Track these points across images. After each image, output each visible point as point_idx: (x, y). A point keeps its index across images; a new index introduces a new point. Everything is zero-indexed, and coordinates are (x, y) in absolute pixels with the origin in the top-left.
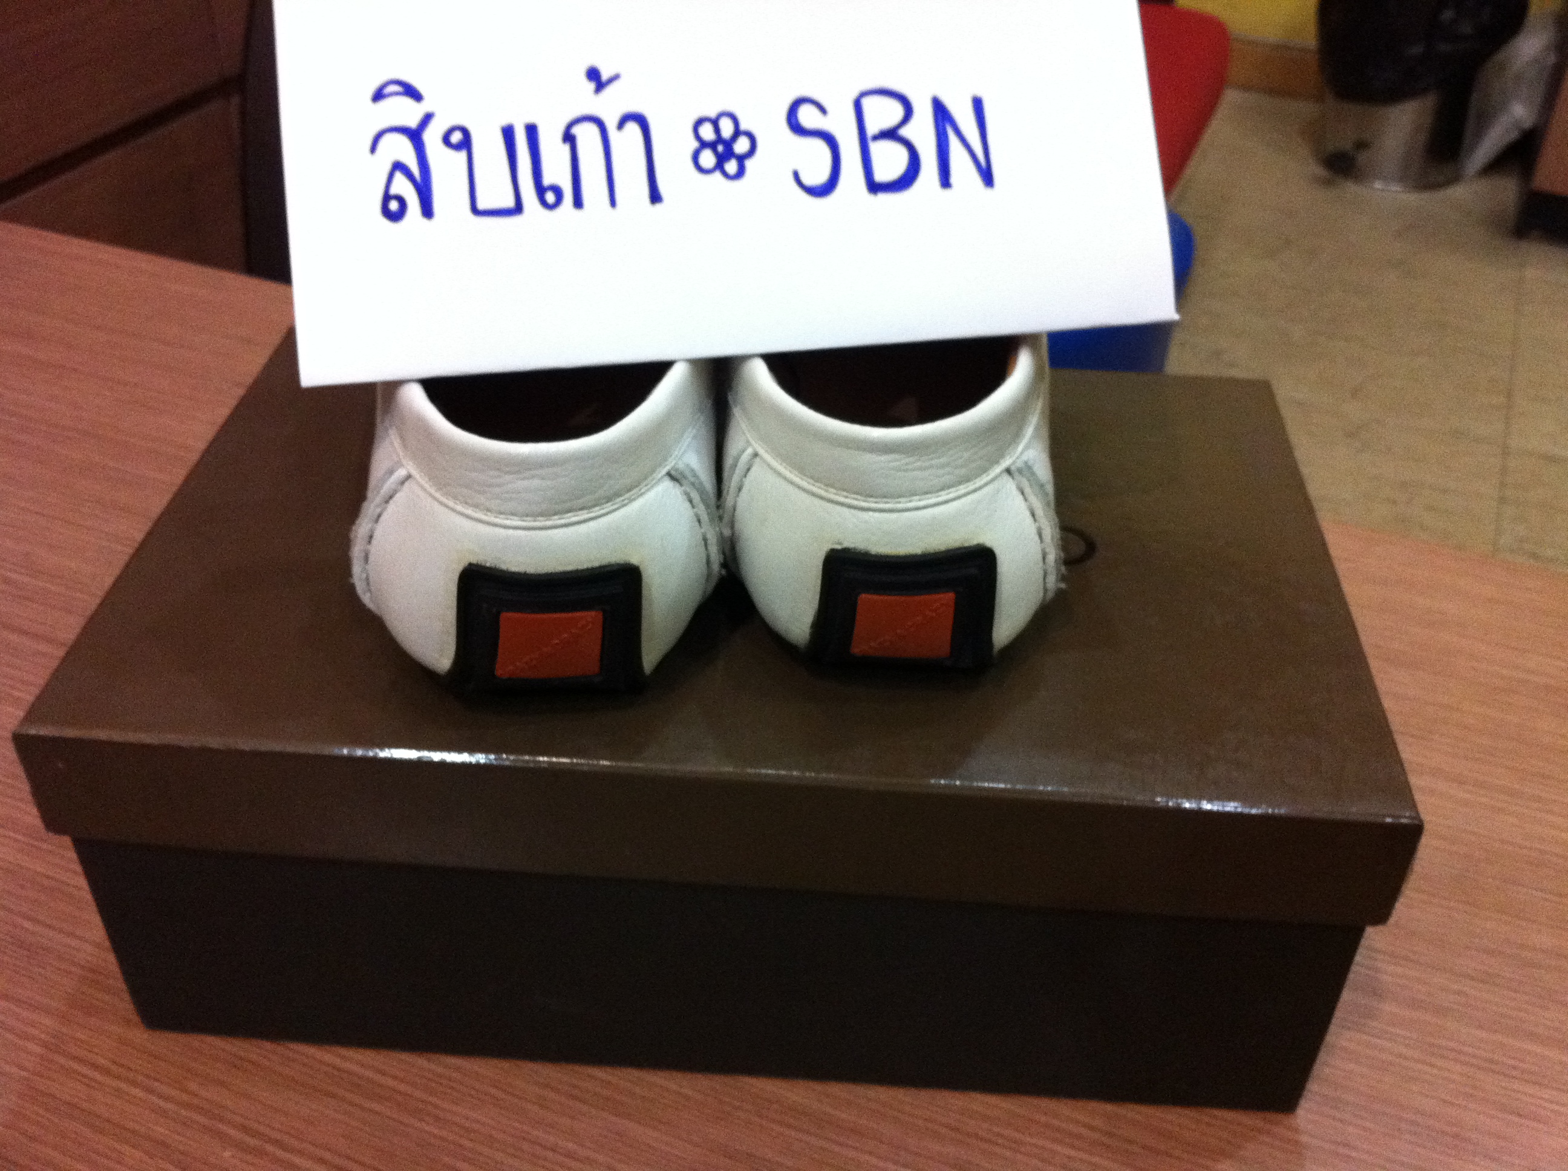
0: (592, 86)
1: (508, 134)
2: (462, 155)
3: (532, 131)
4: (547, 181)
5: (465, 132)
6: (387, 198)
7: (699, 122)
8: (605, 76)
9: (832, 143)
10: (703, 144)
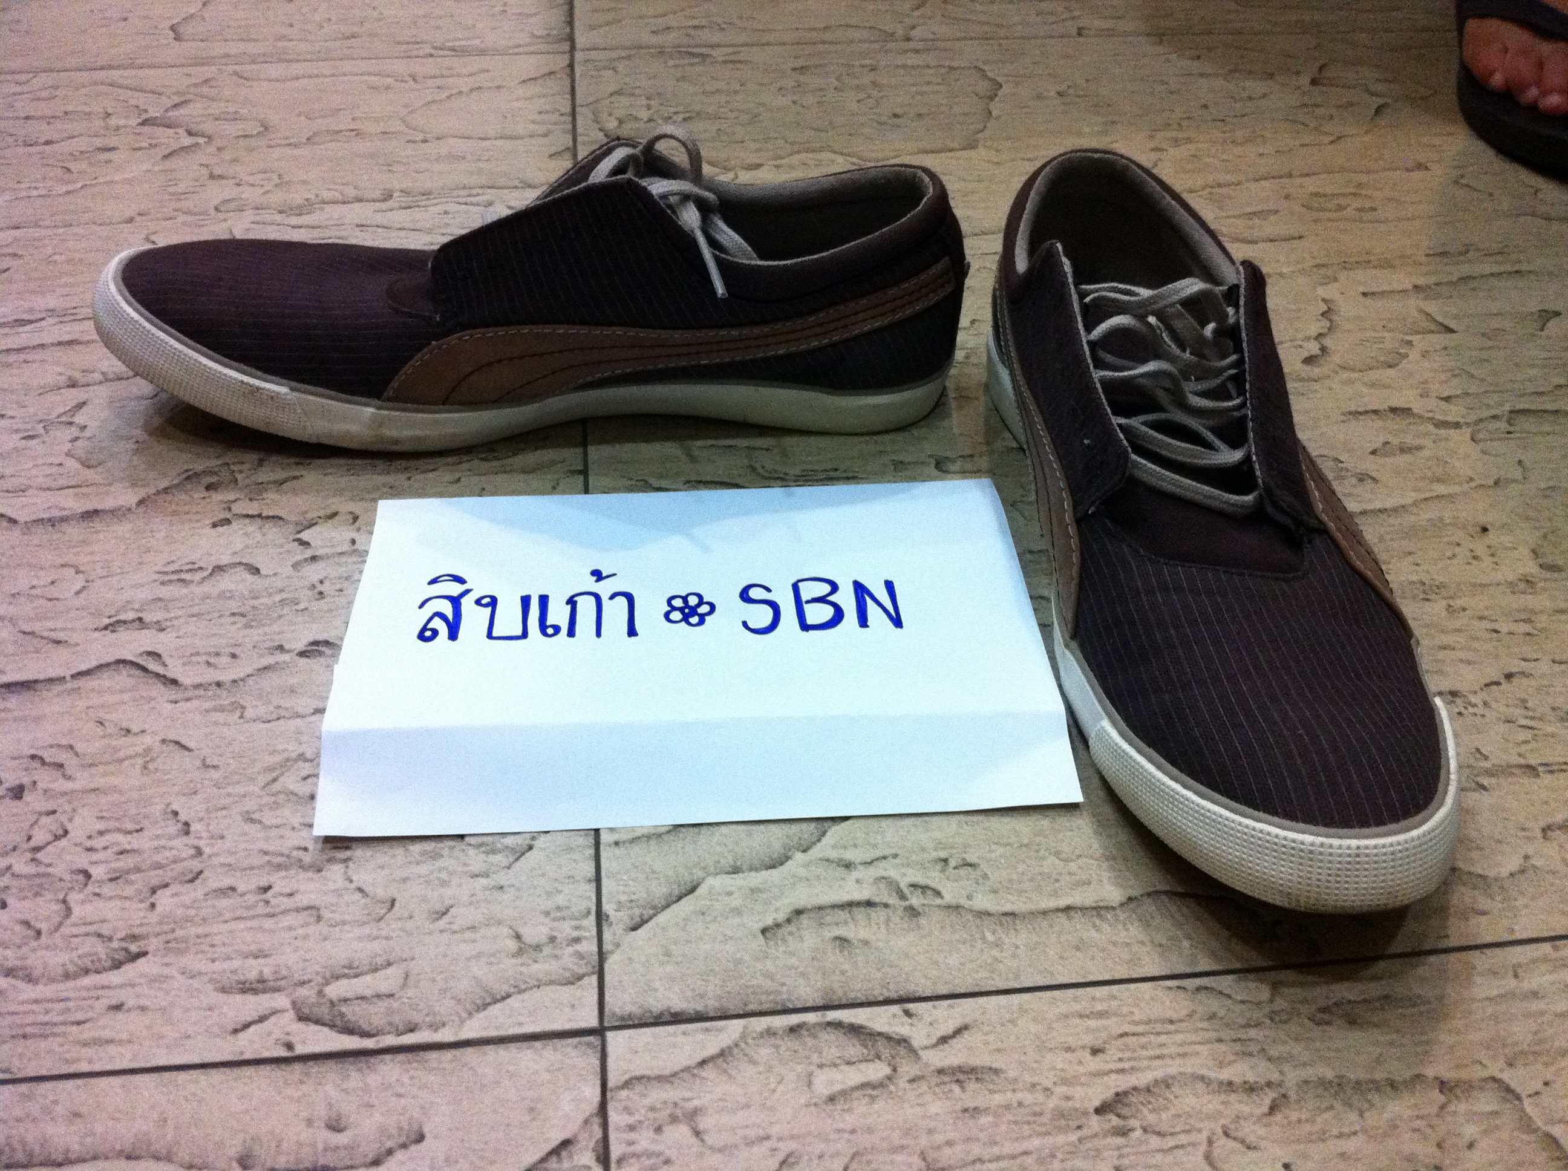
0: (595, 578)
1: (526, 601)
2: (489, 609)
3: (544, 600)
4: (549, 623)
5: (494, 598)
6: (424, 629)
7: (672, 598)
8: (604, 575)
9: (774, 606)
10: (674, 609)
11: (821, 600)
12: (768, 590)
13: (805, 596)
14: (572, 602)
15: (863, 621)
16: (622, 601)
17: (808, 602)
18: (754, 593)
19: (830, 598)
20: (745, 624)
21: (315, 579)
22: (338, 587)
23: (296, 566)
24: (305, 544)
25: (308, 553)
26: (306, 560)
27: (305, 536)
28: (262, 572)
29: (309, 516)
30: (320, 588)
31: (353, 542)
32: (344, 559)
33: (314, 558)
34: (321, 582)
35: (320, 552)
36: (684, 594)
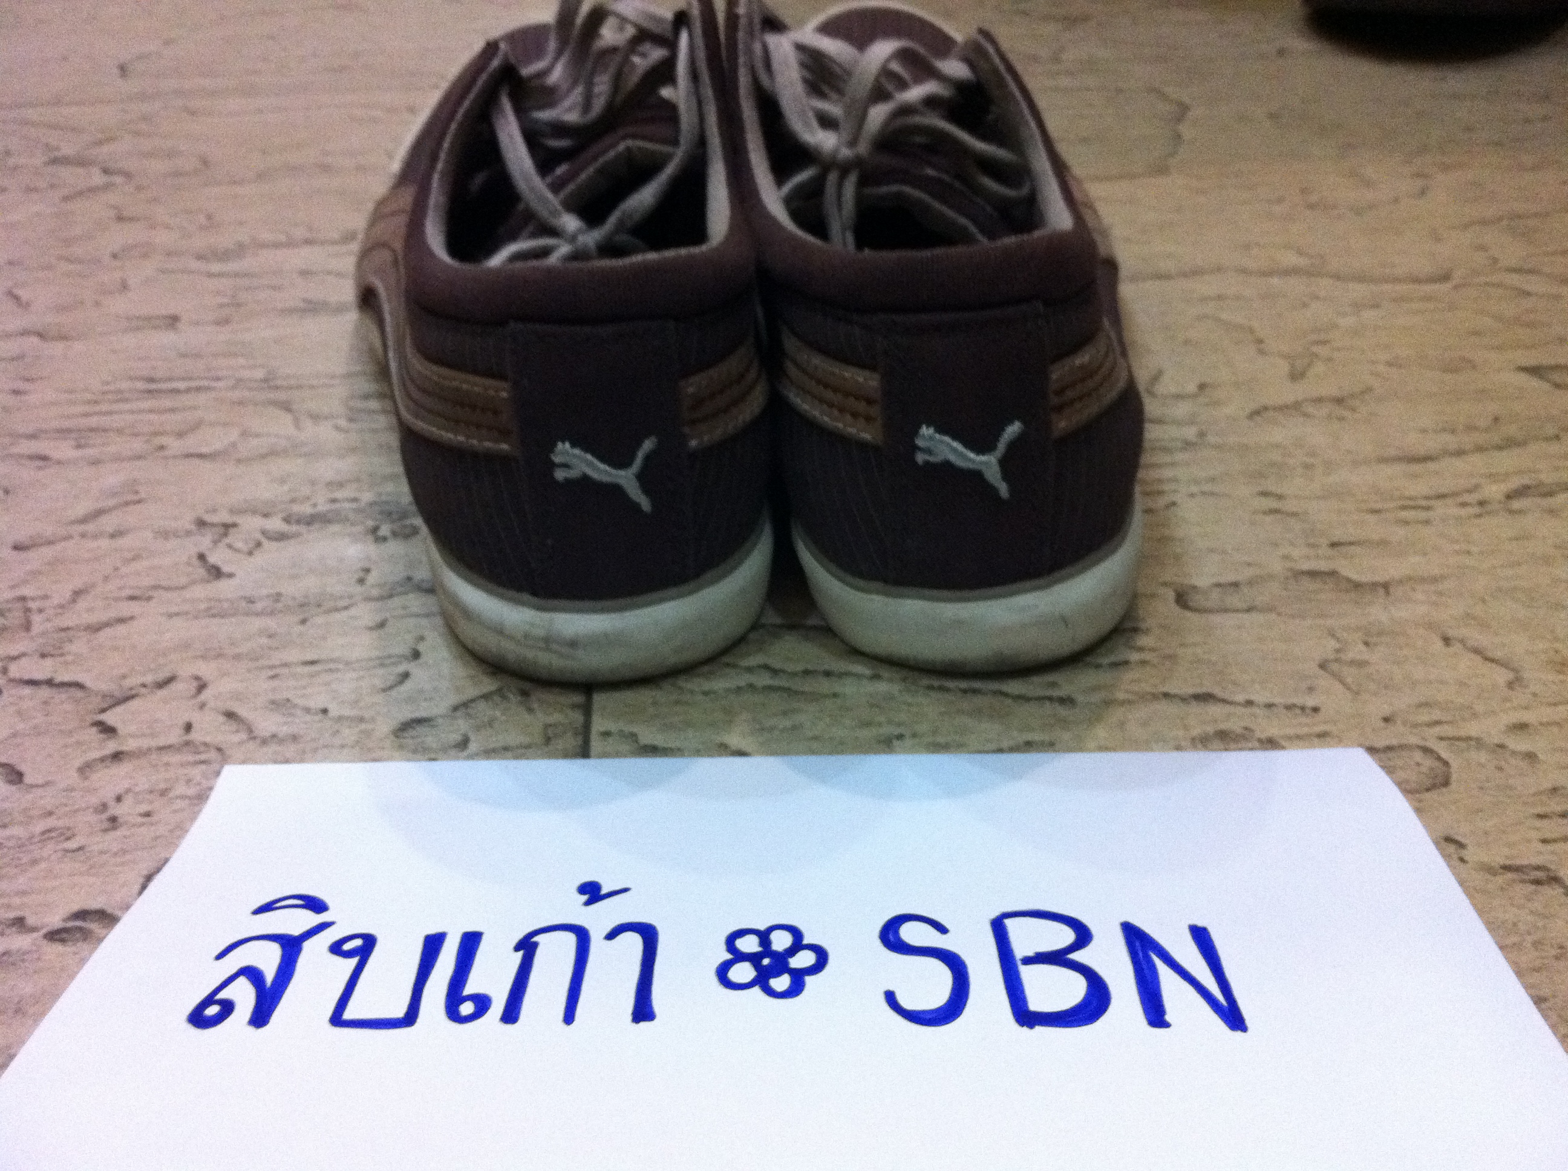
7: (738, 934)
9: (955, 964)
10: (739, 957)
11: (1057, 958)
12: (942, 929)
13: (1021, 948)
14: (527, 946)
15: (1156, 1015)
16: (633, 942)
17: (1027, 961)
18: (912, 933)
19: (1076, 956)
20: (890, 998)
21: (108, 793)
22: (144, 808)
23: (85, 769)
24: (108, 730)
25: (111, 746)
26: (102, 760)
27: (110, 718)
28: (28, 779)
29: (128, 683)
30: (116, 810)
31: (188, 727)
32: (166, 758)
33: (117, 756)
34: (119, 799)
35: (130, 745)
36: (762, 927)
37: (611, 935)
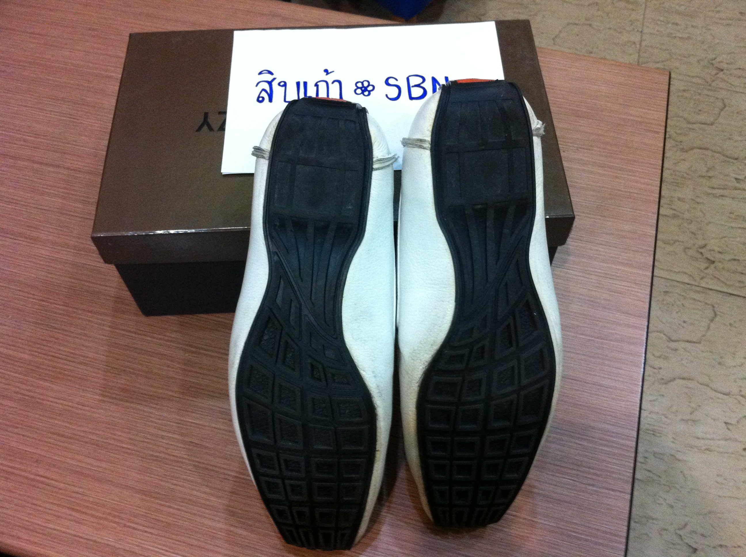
0: (325, 73)
1: (298, 84)
2: (284, 88)
3: (305, 84)
4: (308, 95)
5: (285, 83)
6: (259, 97)
7: (357, 82)
8: (329, 72)
9: (398, 87)
10: (358, 88)
11: (418, 86)
12: (397, 80)
13: (412, 84)
14: (316, 85)
16: (337, 84)
17: (413, 87)
18: (391, 81)
19: (422, 85)
20: (387, 96)
36: (362, 81)
37: (333, 83)
